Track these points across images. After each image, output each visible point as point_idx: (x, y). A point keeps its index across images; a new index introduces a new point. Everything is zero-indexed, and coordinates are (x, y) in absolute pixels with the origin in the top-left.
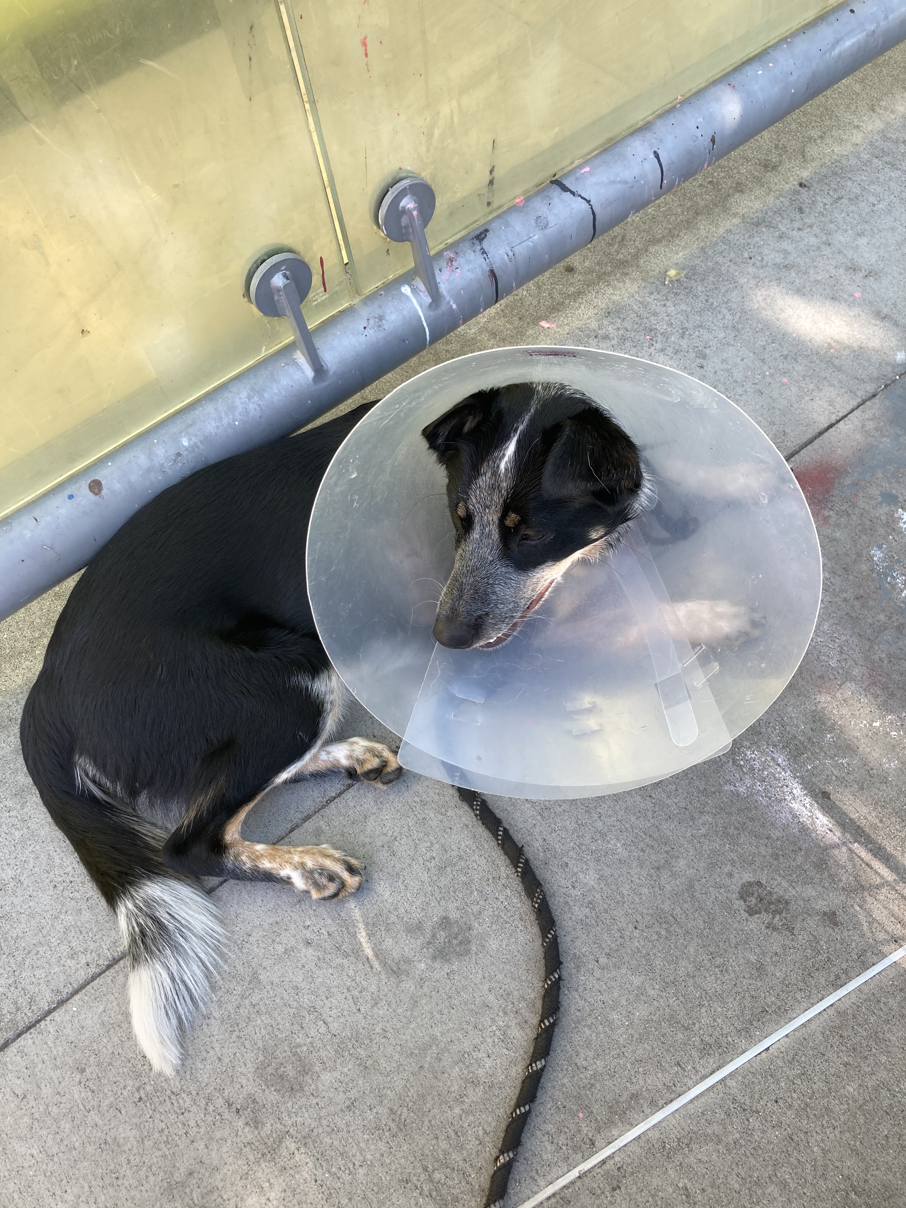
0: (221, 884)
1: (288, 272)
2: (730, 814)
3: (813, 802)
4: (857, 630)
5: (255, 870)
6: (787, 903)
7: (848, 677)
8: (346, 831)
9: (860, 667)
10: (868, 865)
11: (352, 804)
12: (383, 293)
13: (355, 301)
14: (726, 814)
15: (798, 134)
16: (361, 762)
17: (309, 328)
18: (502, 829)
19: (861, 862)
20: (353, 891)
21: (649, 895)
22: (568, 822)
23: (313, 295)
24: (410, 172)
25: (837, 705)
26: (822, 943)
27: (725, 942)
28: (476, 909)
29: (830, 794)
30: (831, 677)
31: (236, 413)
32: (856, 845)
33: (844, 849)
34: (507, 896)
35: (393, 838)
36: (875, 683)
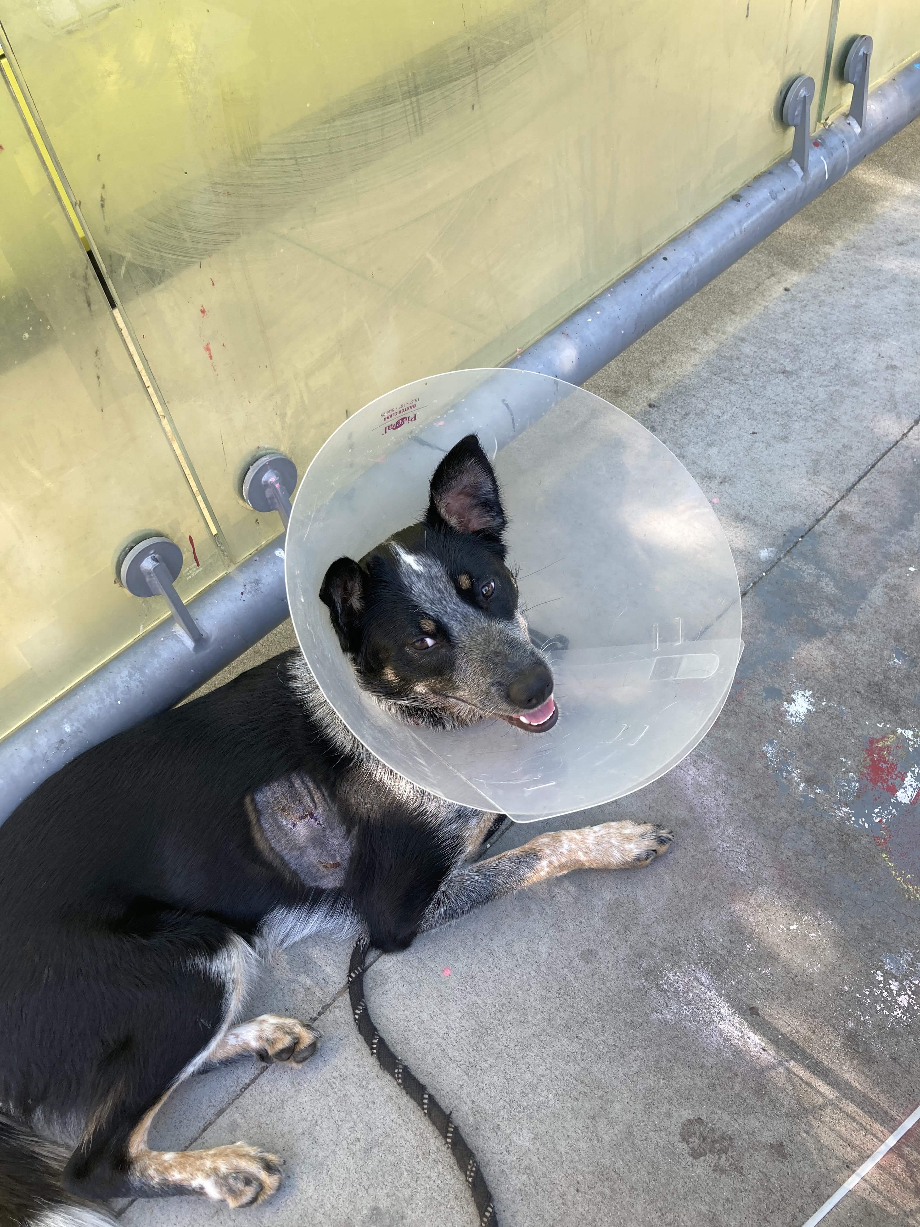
0: (131, 1203)
1: (157, 556)
2: (660, 1045)
3: (742, 1021)
4: (761, 831)
5: (164, 1184)
6: (731, 1139)
7: (759, 881)
8: (262, 1121)
9: (769, 869)
10: (807, 1084)
11: (267, 1089)
12: (257, 558)
13: (230, 570)
14: (656, 1045)
15: (642, 361)
16: (272, 1042)
17: (184, 602)
18: (426, 1096)
19: (800, 1082)
20: (272, 1192)
21: (588, 1149)
22: (496, 1078)
23: (186, 570)
24: (268, 449)
25: (752, 912)
26: (773, 1180)
27: (673, 1193)
28: (407, 1192)
29: (758, 1009)
30: (742, 883)
31: (118, 692)
32: (792, 1062)
33: (781, 1069)
34: (439, 1173)
35: (313, 1122)
36: (786, 884)
